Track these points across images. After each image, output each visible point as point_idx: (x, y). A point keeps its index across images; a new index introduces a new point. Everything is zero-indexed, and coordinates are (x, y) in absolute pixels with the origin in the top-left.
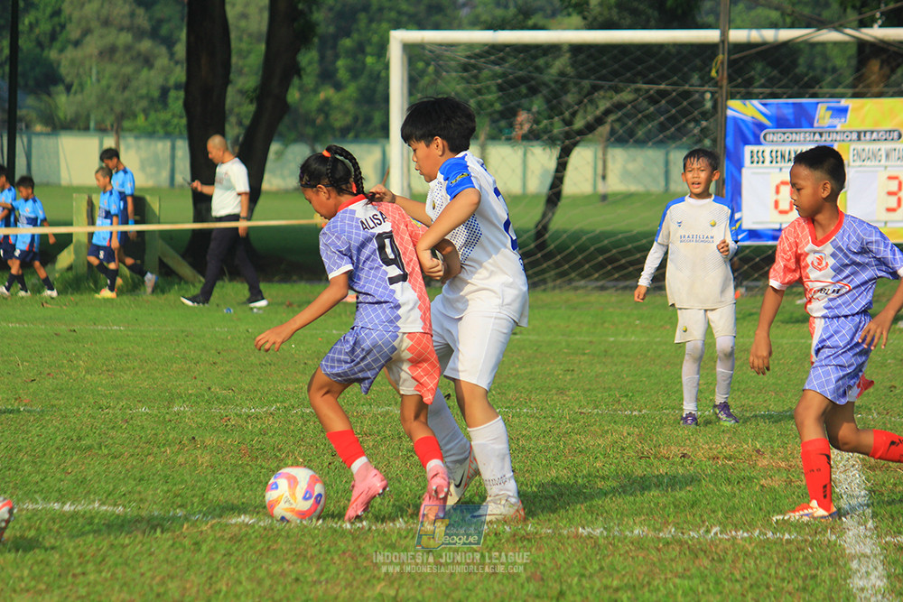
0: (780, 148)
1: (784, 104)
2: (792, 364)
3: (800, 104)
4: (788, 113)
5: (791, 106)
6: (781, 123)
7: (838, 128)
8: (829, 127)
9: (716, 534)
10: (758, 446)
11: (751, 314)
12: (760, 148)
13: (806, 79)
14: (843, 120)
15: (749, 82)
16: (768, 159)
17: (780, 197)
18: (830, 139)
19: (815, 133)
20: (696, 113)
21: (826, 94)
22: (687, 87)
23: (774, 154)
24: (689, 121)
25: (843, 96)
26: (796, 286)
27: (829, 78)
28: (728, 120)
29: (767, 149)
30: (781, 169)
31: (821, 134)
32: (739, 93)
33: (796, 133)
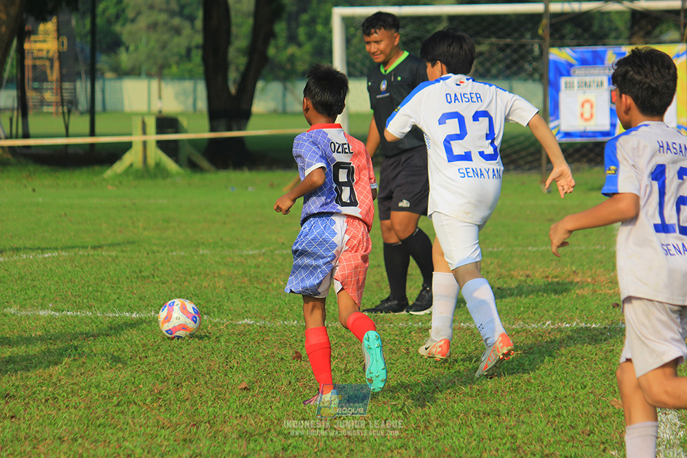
1: (586, 50)
3: (595, 50)
4: (589, 56)
5: (590, 51)
6: (584, 62)
9: (549, 325)
10: (575, 269)
12: (571, 79)
15: (563, 37)
16: (577, 85)
17: (584, 110)
20: (529, 57)
21: (612, 43)
22: (523, 40)
24: (525, 63)
25: (623, 44)
27: (613, 34)
28: (550, 61)
29: (576, 79)
30: (584, 92)
31: (610, 69)
32: (557, 43)
33: (594, 69)
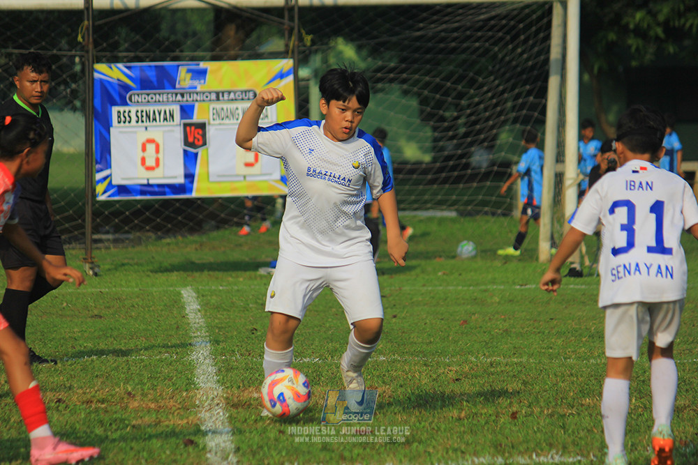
0: (144, 108)
1: (148, 67)
2: (162, 310)
3: (162, 67)
4: (152, 75)
5: (153, 68)
6: (145, 84)
7: (199, 89)
8: (190, 88)
10: (130, 390)
11: (123, 265)
12: (127, 109)
13: (167, 43)
14: (202, 81)
15: (115, 46)
16: (134, 118)
17: (146, 154)
18: (191, 99)
19: (176, 94)
20: (64, 76)
21: (187, 56)
22: (55, 52)
23: (139, 114)
24: (59, 84)
25: (203, 59)
26: (164, 238)
27: (189, 42)
28: (95, 82)
29: (133, 110)
30: (146, 128)
31: (182, 95)
32: (105, 57)
33: (159, 94)
